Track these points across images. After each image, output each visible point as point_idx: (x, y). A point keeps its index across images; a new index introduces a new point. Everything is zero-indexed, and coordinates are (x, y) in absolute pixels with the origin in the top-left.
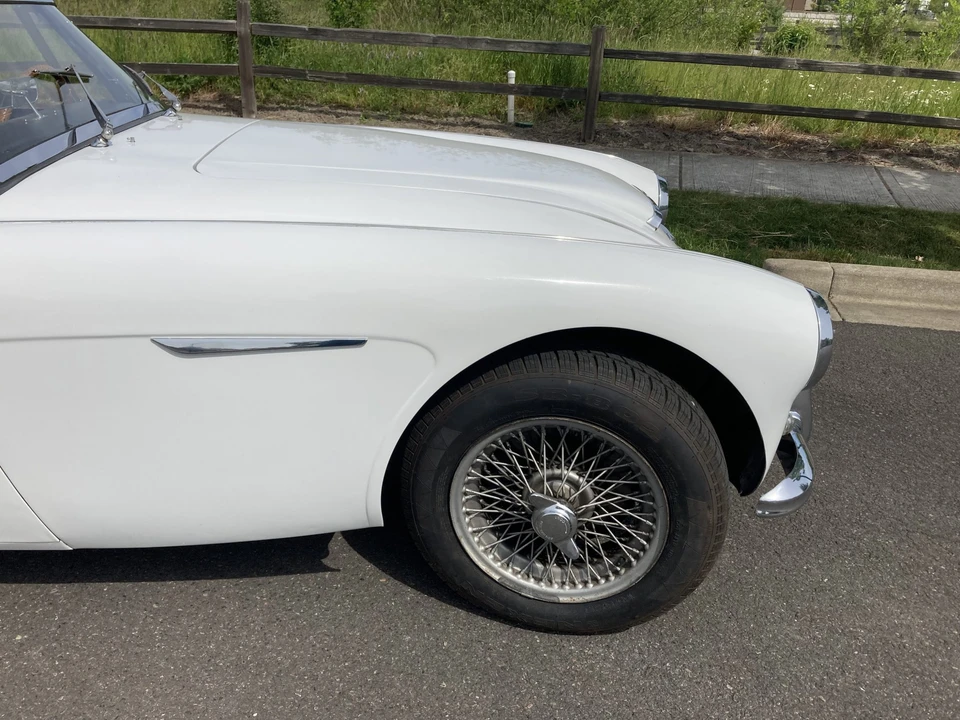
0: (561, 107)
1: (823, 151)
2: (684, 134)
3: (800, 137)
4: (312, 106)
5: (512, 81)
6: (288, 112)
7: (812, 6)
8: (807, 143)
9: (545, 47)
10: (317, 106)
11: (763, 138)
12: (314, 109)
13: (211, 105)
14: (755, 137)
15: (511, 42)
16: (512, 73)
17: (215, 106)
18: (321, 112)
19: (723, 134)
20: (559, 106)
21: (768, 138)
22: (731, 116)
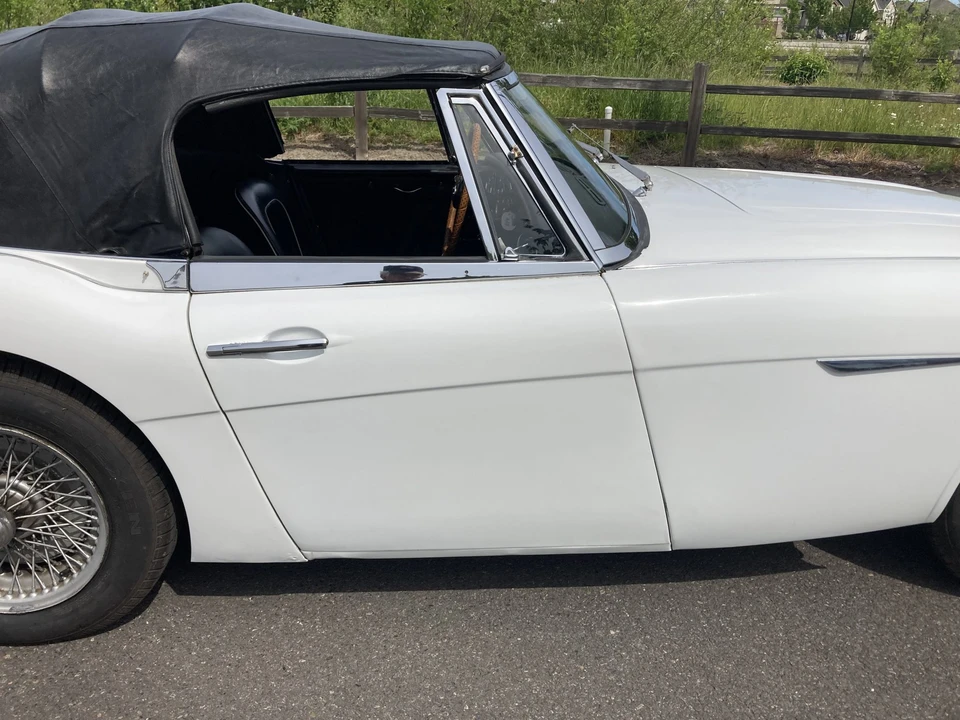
0: (651, 140)
1: (915, 176)
2: (779, 163)
3: (888, 163)
4: (416, 144)
5: (609, 117)
6: (397, 150)
7: (783, 34)
8: (898, 169)
9: (649, 84)
10: (421, 144)
11: (856, 165)
12: (420, 147)
13: (321, 145)
14: (847, 164)
15: (618, 80)
16: (609, 109)
17: (323, 146)
18: (428, 150)
19: (815, 162)
20: (648, 139)
21: (860, 165)
22: (818, 145)
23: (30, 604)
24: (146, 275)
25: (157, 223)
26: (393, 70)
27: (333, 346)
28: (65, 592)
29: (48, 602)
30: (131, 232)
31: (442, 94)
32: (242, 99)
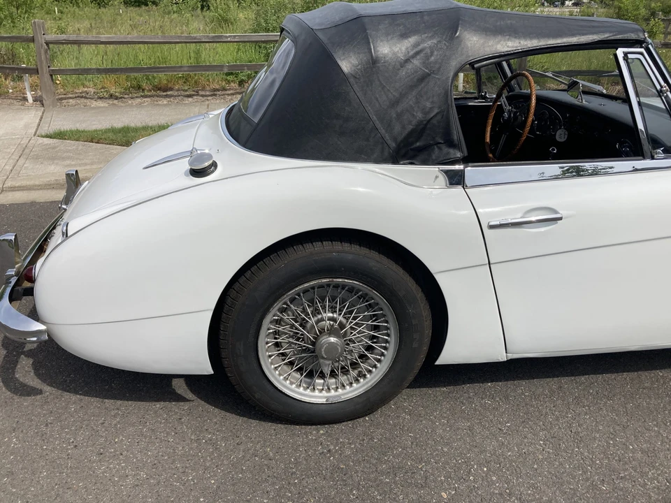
23: (339, 396)
24: (437, 177)
25: (441, 143)
26: (596, 37)
27: (565, 218)
28: (361, 387)
29: (350, 395)
30: (420, 150)
31: (620, 52)
32: (497, 59)
